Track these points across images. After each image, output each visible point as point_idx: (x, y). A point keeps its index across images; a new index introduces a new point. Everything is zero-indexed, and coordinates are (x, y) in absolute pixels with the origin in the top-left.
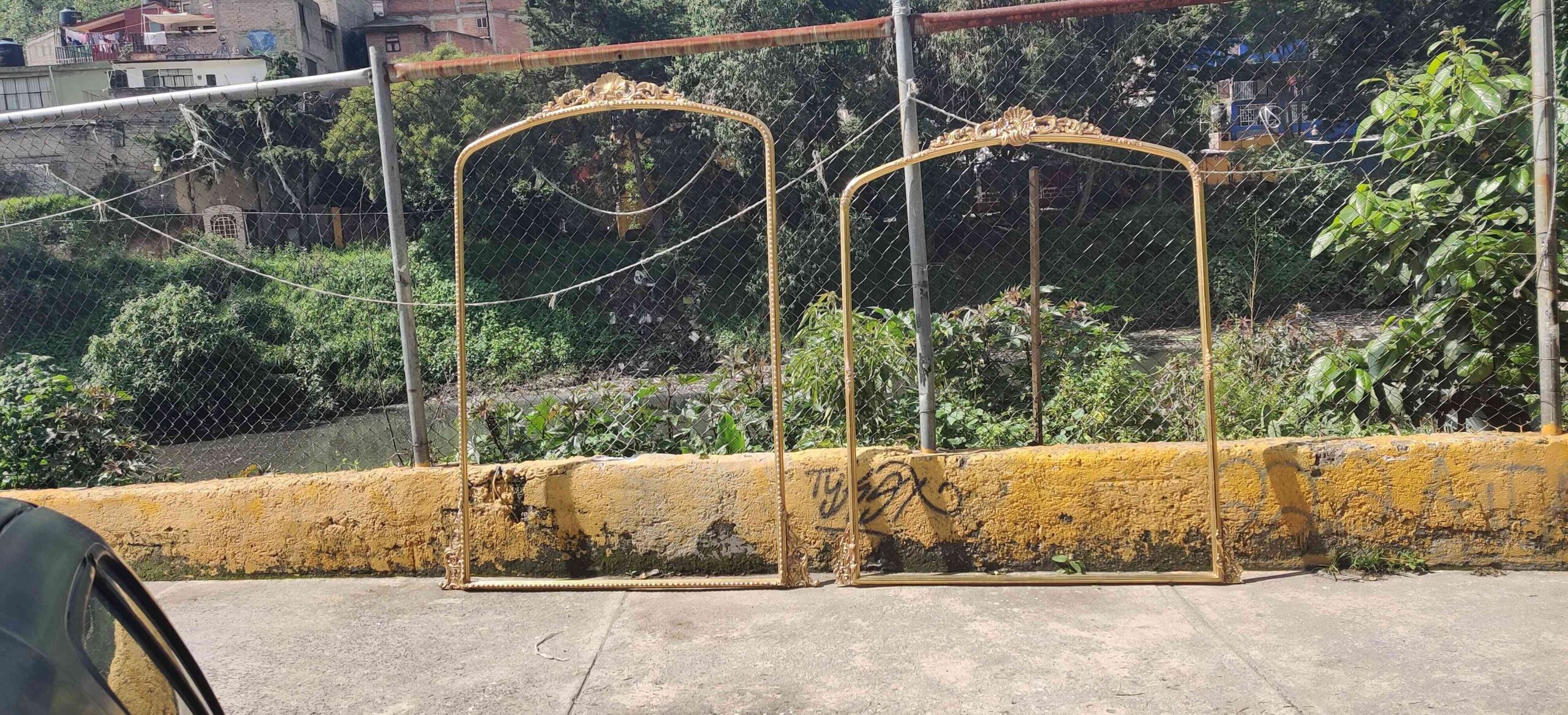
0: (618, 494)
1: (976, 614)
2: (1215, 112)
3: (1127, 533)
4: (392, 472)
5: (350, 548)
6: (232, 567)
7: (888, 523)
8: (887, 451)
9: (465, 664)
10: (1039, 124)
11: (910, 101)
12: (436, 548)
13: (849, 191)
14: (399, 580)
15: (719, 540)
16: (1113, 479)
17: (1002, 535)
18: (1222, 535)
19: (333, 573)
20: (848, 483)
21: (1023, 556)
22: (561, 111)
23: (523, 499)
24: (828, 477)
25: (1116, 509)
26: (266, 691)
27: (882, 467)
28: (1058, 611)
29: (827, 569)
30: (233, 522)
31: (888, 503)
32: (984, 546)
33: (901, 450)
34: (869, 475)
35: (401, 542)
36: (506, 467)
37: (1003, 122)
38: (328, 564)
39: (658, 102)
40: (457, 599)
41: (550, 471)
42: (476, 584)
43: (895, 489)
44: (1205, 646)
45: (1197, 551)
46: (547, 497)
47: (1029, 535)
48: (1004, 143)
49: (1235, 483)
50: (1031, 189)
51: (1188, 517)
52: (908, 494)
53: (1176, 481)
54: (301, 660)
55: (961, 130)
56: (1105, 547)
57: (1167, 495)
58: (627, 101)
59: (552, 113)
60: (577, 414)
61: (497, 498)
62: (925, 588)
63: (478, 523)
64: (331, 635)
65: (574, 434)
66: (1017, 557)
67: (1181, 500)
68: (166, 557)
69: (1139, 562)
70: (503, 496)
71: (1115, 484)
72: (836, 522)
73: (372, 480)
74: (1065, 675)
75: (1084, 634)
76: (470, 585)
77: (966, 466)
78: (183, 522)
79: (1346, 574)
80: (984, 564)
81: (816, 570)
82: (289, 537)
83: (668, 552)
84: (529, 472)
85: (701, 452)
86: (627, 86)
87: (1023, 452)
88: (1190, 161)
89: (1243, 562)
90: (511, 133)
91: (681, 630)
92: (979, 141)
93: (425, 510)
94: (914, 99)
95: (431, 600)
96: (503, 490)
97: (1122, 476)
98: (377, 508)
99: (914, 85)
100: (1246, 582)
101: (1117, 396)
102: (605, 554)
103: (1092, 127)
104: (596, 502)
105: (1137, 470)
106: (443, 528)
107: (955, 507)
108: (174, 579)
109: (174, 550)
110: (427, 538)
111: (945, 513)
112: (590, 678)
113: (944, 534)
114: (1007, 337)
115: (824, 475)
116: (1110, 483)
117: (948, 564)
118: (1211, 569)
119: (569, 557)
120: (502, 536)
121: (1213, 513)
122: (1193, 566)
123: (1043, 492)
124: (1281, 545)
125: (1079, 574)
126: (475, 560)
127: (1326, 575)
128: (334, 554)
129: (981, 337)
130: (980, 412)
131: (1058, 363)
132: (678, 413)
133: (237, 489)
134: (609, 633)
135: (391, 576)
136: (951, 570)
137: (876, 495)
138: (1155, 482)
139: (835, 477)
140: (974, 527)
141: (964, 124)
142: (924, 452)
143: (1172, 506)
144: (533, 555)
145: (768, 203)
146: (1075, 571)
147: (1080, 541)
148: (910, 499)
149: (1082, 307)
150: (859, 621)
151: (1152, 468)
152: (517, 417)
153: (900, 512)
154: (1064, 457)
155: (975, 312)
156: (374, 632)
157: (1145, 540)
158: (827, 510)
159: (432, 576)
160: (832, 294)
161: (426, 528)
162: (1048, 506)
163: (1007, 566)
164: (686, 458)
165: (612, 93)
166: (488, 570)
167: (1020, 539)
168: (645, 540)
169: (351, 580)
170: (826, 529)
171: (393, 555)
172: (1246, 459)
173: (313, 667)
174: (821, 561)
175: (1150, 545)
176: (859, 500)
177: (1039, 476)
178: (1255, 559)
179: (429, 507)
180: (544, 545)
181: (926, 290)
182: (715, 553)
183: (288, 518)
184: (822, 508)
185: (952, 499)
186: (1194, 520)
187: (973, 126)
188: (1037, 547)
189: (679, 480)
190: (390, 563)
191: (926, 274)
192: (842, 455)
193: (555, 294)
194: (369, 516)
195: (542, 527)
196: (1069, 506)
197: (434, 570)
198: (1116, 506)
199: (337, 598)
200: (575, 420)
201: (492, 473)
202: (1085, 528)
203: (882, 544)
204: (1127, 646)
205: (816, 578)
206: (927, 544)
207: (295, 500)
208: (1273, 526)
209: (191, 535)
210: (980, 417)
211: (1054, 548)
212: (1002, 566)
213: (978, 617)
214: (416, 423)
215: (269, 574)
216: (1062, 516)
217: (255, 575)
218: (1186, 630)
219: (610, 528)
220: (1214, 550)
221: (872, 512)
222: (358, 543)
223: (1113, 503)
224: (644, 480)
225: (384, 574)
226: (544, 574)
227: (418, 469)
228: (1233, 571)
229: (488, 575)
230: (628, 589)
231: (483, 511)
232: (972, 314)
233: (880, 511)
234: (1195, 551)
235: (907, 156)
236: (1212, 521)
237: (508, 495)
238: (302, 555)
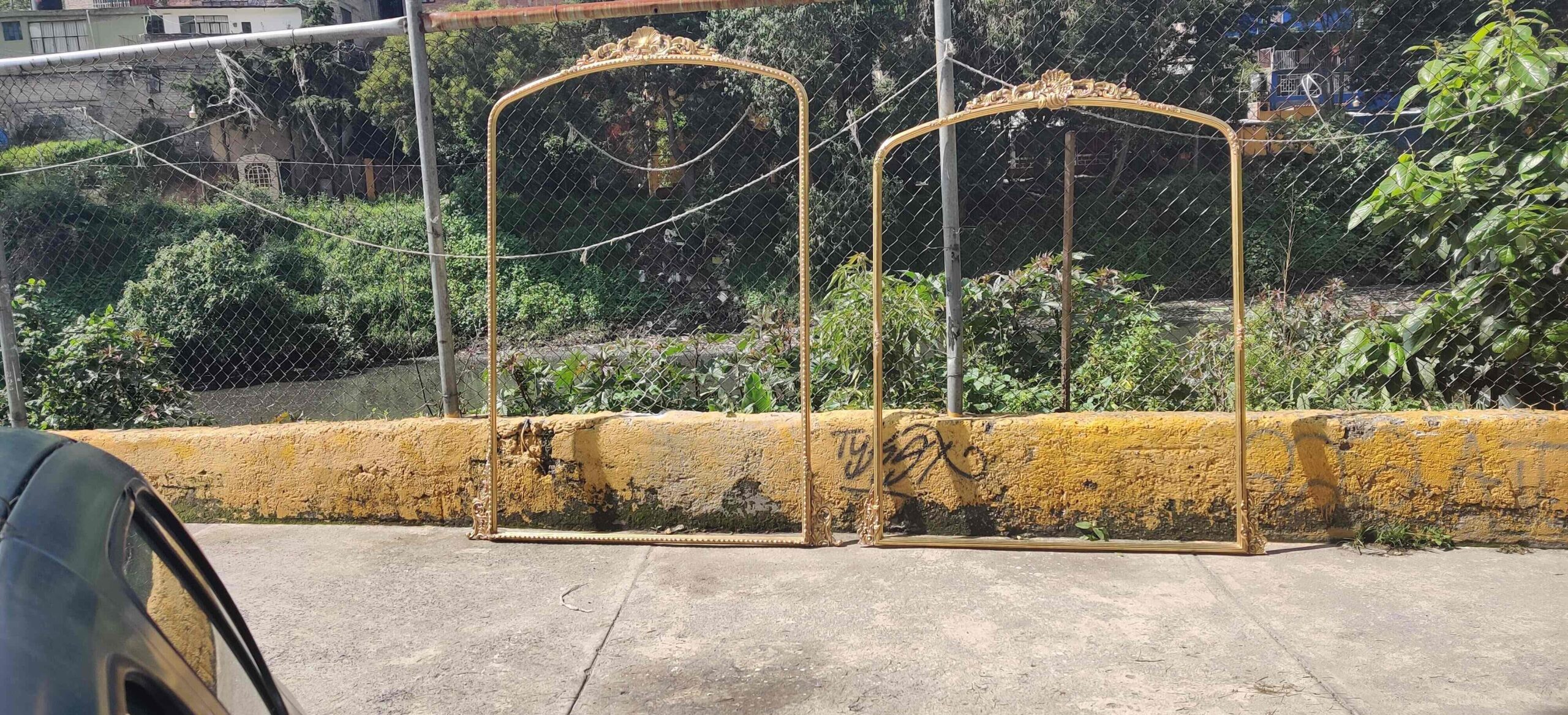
0: (644, 449)
1: (998, 577)
2: (1255, 81)
3: (1151, 501)
4: (422, 422)
5: (379, 496)
6: (264, 512)
7: (912, 485)
8: (913, 413)
9: (491, 613)
10: (1076, 87)
11: (947, 61)
12: (464, 499)
13: (883, 152)
14: (426, 529)
15: (744, 498)
16: (1140, 447)
17: (1026, 500)
18: (1247, 506)
19: (362, 520)
20: (873, 445)
21: (1045, 521)
22: (596, 64)
23: (550, 452)
24: (853, 439)
25: (1142, 477)
26: (296, 633)
27: (908, 430)
28: (1081, 577)
29: (851, 530)
30: (266, 467)
31: (913, 465)
32: (1007, 511)
33: (927, 414)
34: (894, 437)
35: (430, 492)
36: (535, 420)
37: (1041, 84)
38: (358, 511)
39: (693, 57)
40: (484, 549)
41: (578, 424)
42: (503, 535)
43: (920, 452)
44: (1227, 614)
45: (1222, 521)
46: (575, 450)
47: (1052, 501)
48: (1040, 107)
49: (1262, 454)
50: (1067, 153)
51: (1214, 487)
52: (933, 457)
53: (1203, 451)
54: (331, 604)
55: (998, 92)
56: (1129, 514)
57: (1194, 465)
58: (662, 55)
59: (587, 67)
60: (605, 370)
61: (525, 450)
62: (948, 551)
63: (505, 474)
64: (360, 581)
65: (603, 390)
66: (1041, 522)
67: (1207, 470)
68: (199, 500)
69: (1163, 531)
70: (531, 448)
71: (1142, 452)
72: (861, 483)
73: (402, 429)
74: (1085, 640)
75: (1105, 600)
76: (497, 536)
77: (992, 431)
78: (217, 466)
79: (1371, 548)
80: (1007, 528)
81: (840, 530)
82: (320, 483)
83: (693, 509)
84: (558, 426)
85: (728, 410)
86: (662, 41)
87: (1049, 418)
88: (1229, 129)
89: (1267, 533)
90: (545, 86)
91: (703, 584)
92: (1015, 103)
93: (453, 461)
94: (951, 59)
95: (458, 549)
96: (531, 443)
97: (1149, 445)
98: (406, 457)
99: (951, 45)
100: (1269, 553)
101: (1146, 365)
102: (631, 508)
103: (1130, 92)
104: (623, 457)
105: (1164, 438)
106: (471, 479)
107: (980, 471)
108: (207, 522)
109: (208, 493)
110: (455, 488)
111: (969, 477)
112: (614, 629)
113: (968, 498)
114: (1037, 304)
115: (850, 436)
116: (1136, 451)
117: (971, 527)
118: (1235, 540)
119: (595, 511)
120: (529, 489)
121: (1239, 483)
122: (1217, 536)
123: (1068, 458)
124: (1307, 517)
125: (1102, 541)
126: (502, 511)
127: (1351, 548)
128: (364, 502)
129: (1011, 303)
130: (1007, 378)
131: (1087, 331)
132: (705, 371)
133: (269, 434)
134: (634, 586)
135: (419, 525)
136: (975, 533)
137: (901, 457)
138: (1182, 451)
139: (860, 438)
140: (998, 491)
141: (999, 86)
142: (951, 416)
143: (1198, 476)
144: (560, 507)
145: (801, 162)
146: (1098, 538)
147: (1104, 508)
148: (934, 462)
149: (1113, 275)
150: (881, 581)
151: (1179, 436)
152: (544, 372)
153: (925, 474)
154: (1091, 424)
155: (1006, 277)
156: (402, 579)
157: (1170, 509)
158: (852, 470)
159: (460, 525)
160: (861, 257)
161: (455, 478)
162: (1074, 473)
163: (1031, 531)
164: (712, 416)
165: (647, 47)
166: (514, 521)
167: (1044, 504)
168: (670, 496)
169: (380, 528)
170: (851, 490)
171: (422, 504)
172: (1274, 431)
173: (343, 611)
174: (844, 521)
175: (1175, 514)
176: (884, 462)
177: (1065, 442)
178: (1280, 530)
179: (458, 457)
180: (571, 498)
181: (958, 253)
182: (739, 510)
183: (320, 465)
184: (847, 469)
185: (977, 463)
186: (1220, 490)
187: (1008, 88)
188: (1061, 512)
189: (705, 437)
190: (418, 512)
191: (958, 237)
192: (869, 417)
193: (586, 249)
194: (398, 465)
195: (569, 480)
196: (1093, 473)
197: (461, 520)
198: (1142, 474)
199: (366, 545)
200: (603, 376)
201: (521, 425)
202: (1110, 496)
203: (906, 506)
204: (1148, 613)
205: (839, 538)
206: (951, 507)
207: (326, 448)
208: (1299, 498)
209: (224, 479)
210: (1007, 383)
211: (1078, 515)
212: (1025, 531)
213: (1000, 581)
214: (446, 374)
215: (301, 519)
216: (1087, 483)
217: (287, 520)
218: (1208, 599)
219: (637, 482)
220: (1239, 520)
221: (897, 475)
222: (388, 492)
223: (1139, 471)
224: (671, 437)
225: (413, 523)
226: (569, 527)
227: (447, 420)
228: (1256, 542)
229: (515, 526)
230: (653, 544)
231: (510, 463)
232: (1002, 279)
233: (905, 473)
234: (1219, 521)
235: (942, 116)
236: (1237, 491)
237: (536, 448)
238: (333, 501)
